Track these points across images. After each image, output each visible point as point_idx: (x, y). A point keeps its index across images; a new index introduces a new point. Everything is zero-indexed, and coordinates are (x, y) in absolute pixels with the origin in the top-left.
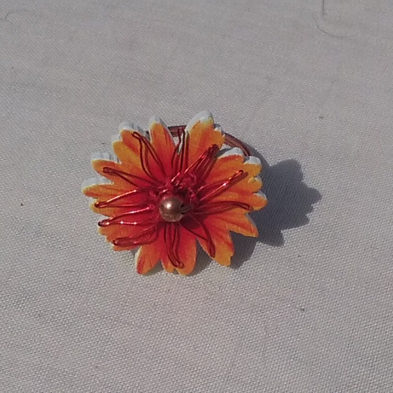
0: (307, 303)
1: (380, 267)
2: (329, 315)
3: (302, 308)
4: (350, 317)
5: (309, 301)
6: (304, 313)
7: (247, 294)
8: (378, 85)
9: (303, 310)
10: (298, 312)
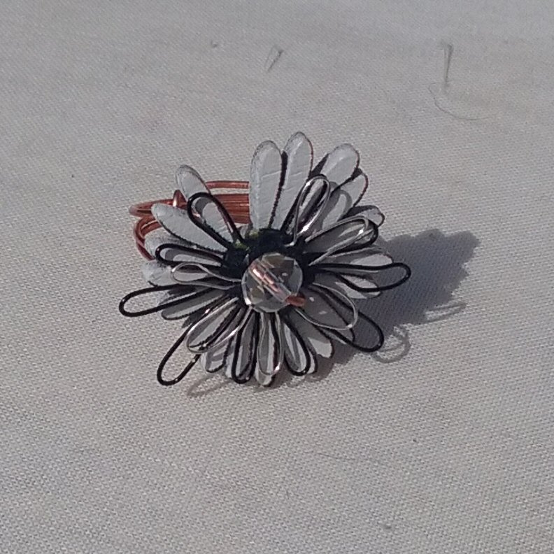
0: (396, 518)
1: (514, 466)
2: (429, 537)
3: (389, 525)
4: (463, 542)
5: (399, 515)
6: (390, 534)
7: (303, 501)
8: (524, 190)
9: (389, 528)
10: (382, 531)
